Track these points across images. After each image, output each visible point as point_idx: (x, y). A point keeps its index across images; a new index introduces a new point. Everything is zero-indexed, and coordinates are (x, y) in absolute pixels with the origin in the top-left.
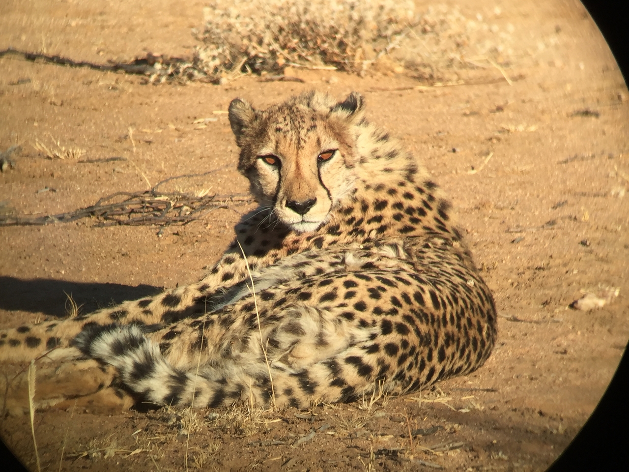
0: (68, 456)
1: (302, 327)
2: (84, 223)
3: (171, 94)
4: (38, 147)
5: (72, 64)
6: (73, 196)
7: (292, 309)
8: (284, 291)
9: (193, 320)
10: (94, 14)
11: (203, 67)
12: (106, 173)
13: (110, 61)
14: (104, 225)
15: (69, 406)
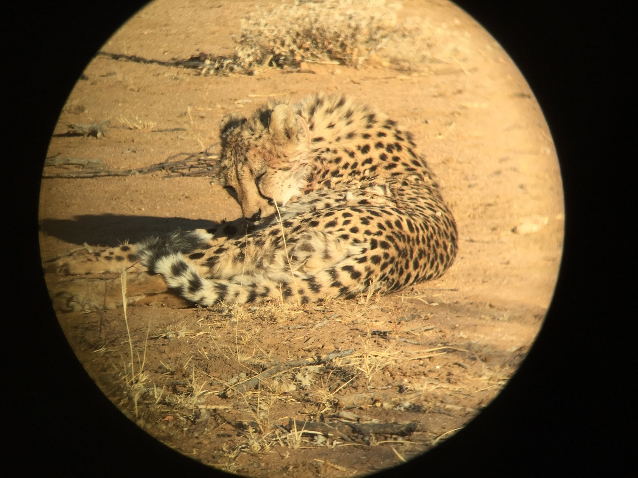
0: (152, 337)
1: (313, 246)
2: (157, 175)
3: (217, 83)
4: (122, 121)
5: (145, 61)
6: (148, 156)
7: (305, 233)
8: (300, 221)
9: (236, 241)
10: (160, 26)
11: (241, 63)
12: (172, 139)
13: (173, 59)
14: (171, 176)
15: (151, 302)
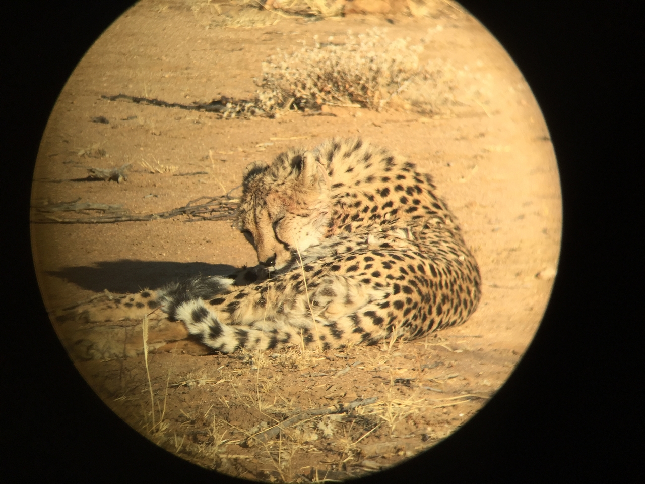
0: (172, 385)
1: (334, 291)
2: (178, 220)
3: (239, 126)
4: (144, 165)
5: (167, 105)
6: (170, 200)
7: (326, 278)
8: (321, 265)
9: (256, 286)
10: (181, 69)
11: (262, 106)
12: (193, 183)
13: (195, 103)
14: (193, 220)
15: (171, 349)
